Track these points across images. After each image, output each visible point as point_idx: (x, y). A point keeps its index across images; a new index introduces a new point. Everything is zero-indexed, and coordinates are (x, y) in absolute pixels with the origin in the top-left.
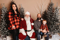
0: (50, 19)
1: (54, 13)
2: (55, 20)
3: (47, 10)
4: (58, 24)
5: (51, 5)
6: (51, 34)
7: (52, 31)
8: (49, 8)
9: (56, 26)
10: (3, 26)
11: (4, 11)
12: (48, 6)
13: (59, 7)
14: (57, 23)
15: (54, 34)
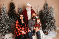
0: (46, 17)
1: (49, 12)
2: (50, 18)
3: (43, 9)
4: (54, 21)
5: (46, 5)
6: (47, 31)
7: (48, 28)
8: (44, 8)
9: (51, 24)
10: (2, 25)
11: (4, 11)
12: (44, 6)
13: (53, 7)
14: (52, 21)
15: (50, 31)
